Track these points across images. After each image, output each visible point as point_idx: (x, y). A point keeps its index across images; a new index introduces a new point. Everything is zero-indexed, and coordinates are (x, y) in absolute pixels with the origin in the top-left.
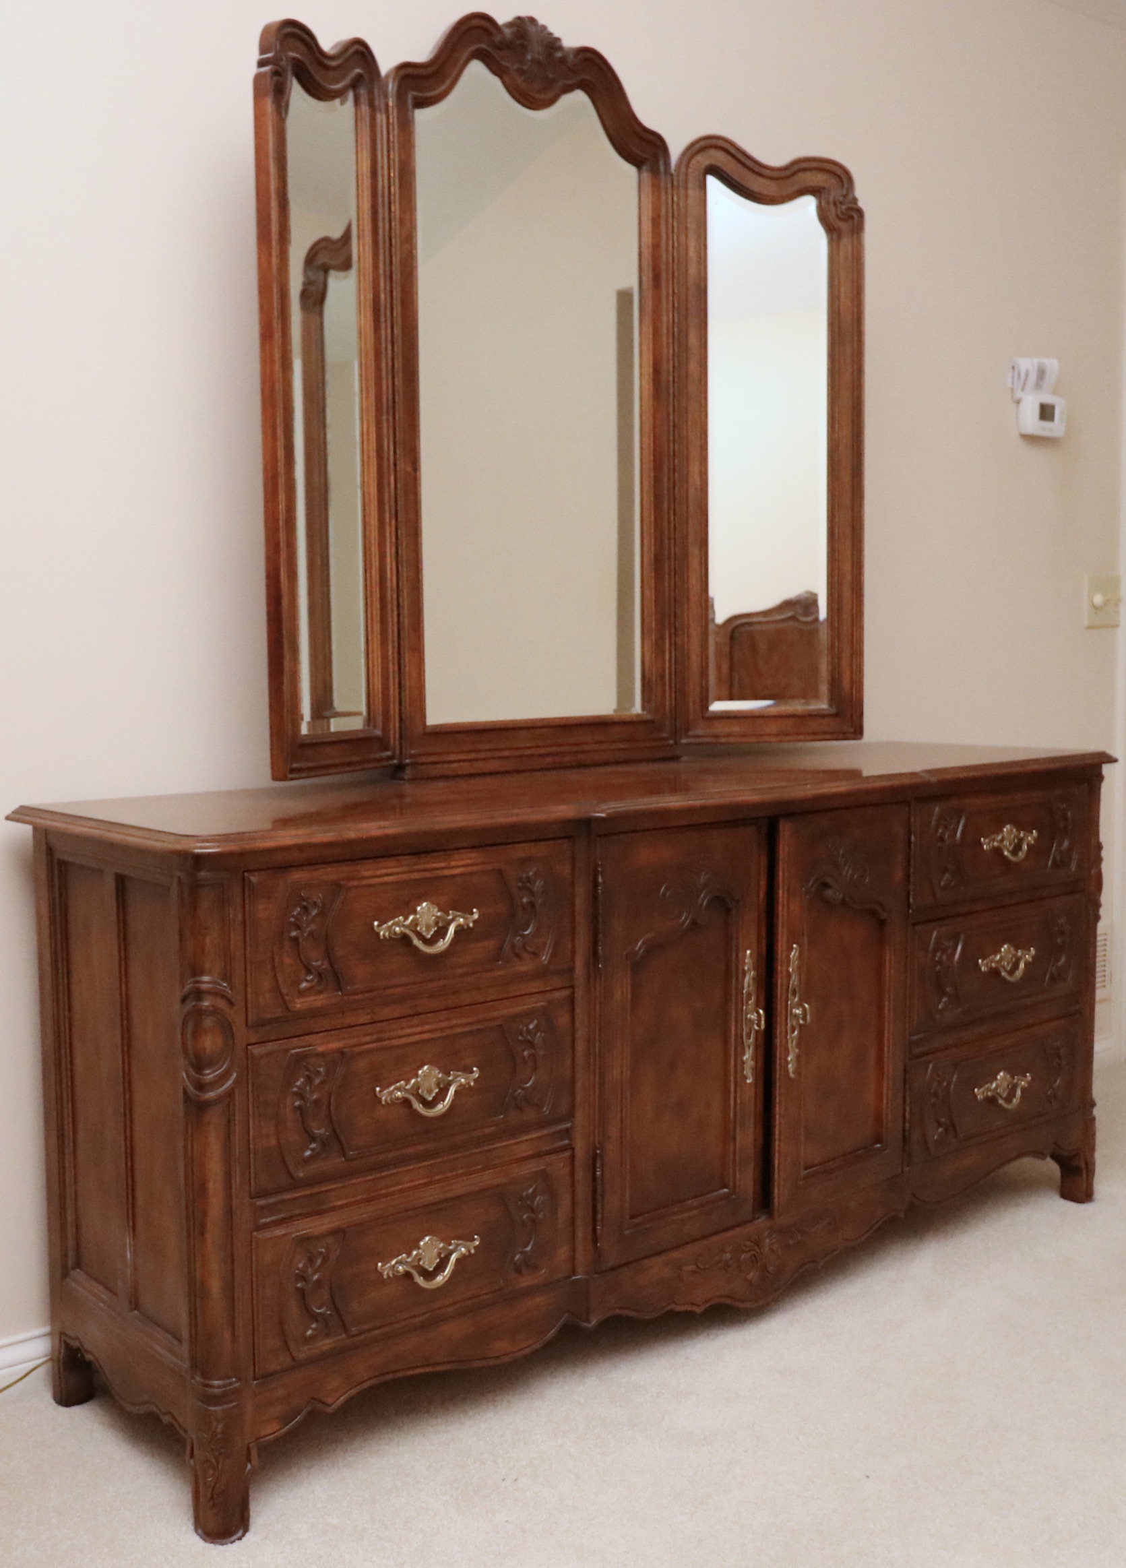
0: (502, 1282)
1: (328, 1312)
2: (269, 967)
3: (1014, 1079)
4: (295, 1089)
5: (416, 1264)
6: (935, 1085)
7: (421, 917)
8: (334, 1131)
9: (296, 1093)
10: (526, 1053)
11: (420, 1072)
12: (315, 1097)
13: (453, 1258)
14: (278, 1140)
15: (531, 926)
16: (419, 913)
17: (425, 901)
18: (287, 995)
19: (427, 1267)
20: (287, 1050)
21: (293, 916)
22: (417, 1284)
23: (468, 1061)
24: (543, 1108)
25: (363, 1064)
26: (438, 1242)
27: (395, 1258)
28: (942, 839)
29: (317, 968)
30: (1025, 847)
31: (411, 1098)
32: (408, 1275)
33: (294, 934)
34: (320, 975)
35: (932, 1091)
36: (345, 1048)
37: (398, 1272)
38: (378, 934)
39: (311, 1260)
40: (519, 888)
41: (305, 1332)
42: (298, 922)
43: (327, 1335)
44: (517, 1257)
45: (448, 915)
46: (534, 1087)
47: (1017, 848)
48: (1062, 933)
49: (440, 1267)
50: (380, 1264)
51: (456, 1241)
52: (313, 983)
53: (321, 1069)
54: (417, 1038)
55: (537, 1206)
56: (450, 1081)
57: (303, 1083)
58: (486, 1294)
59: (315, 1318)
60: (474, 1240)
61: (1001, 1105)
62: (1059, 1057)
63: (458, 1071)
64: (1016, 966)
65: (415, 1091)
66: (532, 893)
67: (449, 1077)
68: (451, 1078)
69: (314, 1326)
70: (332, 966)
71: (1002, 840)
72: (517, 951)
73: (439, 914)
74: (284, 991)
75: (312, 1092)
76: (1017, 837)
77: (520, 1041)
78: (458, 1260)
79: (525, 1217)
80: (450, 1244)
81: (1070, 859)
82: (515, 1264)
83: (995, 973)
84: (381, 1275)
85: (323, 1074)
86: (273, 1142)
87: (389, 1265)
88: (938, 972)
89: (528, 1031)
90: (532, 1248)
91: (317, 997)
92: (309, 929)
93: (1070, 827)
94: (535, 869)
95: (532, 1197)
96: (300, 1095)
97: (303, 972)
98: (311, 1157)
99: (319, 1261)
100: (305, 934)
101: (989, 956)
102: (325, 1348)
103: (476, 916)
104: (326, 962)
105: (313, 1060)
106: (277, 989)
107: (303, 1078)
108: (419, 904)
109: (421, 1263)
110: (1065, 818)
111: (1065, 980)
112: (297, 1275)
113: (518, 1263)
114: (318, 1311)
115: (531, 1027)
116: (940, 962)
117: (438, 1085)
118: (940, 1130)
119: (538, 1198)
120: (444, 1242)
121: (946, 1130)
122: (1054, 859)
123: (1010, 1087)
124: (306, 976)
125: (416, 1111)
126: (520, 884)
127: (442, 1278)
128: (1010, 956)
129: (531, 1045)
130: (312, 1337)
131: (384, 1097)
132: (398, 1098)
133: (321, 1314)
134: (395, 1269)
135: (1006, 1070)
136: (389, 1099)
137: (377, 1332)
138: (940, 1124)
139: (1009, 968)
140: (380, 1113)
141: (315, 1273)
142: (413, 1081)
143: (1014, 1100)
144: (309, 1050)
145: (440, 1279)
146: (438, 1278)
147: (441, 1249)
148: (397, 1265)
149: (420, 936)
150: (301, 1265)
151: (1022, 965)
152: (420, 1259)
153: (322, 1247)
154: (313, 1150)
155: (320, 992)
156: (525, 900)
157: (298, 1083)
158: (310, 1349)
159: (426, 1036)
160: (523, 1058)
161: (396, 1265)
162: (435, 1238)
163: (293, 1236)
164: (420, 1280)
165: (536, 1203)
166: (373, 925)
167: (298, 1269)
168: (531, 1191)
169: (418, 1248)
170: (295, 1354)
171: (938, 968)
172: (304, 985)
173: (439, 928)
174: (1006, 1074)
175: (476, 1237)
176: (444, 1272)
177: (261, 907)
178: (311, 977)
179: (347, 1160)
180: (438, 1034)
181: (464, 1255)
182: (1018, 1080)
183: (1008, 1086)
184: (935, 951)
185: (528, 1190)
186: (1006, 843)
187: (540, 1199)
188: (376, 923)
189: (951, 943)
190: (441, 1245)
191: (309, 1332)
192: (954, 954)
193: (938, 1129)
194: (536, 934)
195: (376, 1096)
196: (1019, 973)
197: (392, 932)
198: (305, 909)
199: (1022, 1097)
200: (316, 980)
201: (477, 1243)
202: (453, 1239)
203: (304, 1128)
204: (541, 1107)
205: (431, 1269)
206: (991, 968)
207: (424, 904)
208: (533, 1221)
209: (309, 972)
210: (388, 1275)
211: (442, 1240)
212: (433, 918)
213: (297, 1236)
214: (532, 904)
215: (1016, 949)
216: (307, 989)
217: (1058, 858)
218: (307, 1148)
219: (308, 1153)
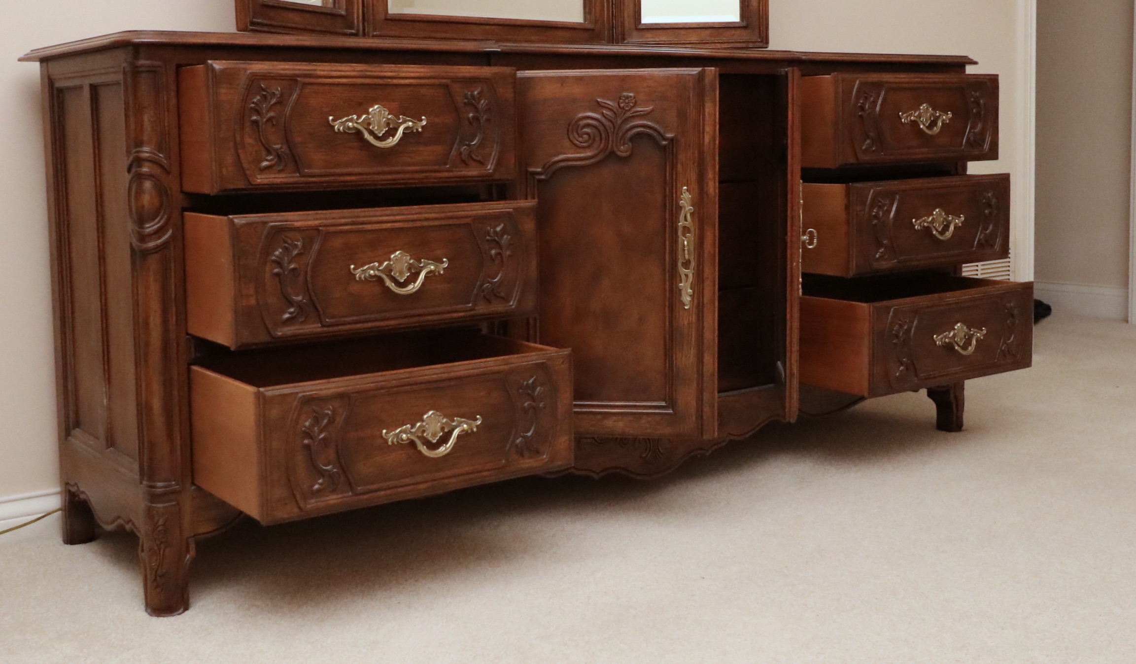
0: (504, 461)
1: (335, 470)
2: (231, 144)
3: (970, 330)
4: (274, 258)
5: (420, 435)
6: (896, 327)
7: (373, 117)
8: (311, 299)
9: (274, 261)
10: (493, 252)
11: (392, 256)
12: (292, 266)
13: (456, 433)
14: (257, 300)
15: (477, 138)
16: (371, 114)
17: (377, 104)
18: (248, 169)
19: (430, 439)
20: (265, 223)
21: (253, 103)
22: (420, 452)
23: (438, 252)
24: (510, 302)
25: (338, 242)
26: (442, 417)
27: (400, 427)
28: (862, 108)
29: (276, 150)
30: (940, 124)
31: (384, 276)
32: (412, 444)
33: (254, 118)
34: (279, 156)
35: (894, 332)
36: (321, 226)
37: (402, 440)
38: (333, 127)
39: (317, 421)
40: (465, 103)
41: (313, 486)
42: (257, 108)
43: (334, 491)
44: (518, 441)
45: (399, 119)
46: (501, 283)
47: (933, 124)
48: (989, 205)
49: (444, 440)
50: (384, 431)
51: (459, 419)
52: (273, 162)
53: (299, 243)
54: (389, 225)
55: (538, 395)
56: (422, 267)
57: (280, 253)
58: (489, 470)
59: (322, 473)
60: (477, 419)
61: (957, 351)
62: (1012, 316)
63: (428, 260)
64: (946, 228)
65: (388, 271)
66: (476, 109)
67: (421, 263)
68: (422, 265)
69: (320, 481)
70: (290, 150)
71: (919, 116)
72: (464, 158)
73: (390, 117)
74: (245, 165)
75: (290, 263)
76: (932, 115)
77: (488, 240)
78: (459, 436)
79: (526, 404)
80: (454, 421)
81: (984, 140)
82: (517, 446)
83: (927, 231)
84: (386, 441)
85: (300, 247)
86: (253, 301)
87: (393, 432)
88: (875, 225)
89: (496, 232)
90: (532, 434)
91: (277, 176)
92: (269, 115)
93: (983, 113)
94: (479, 90)
95: (533, 387)
96: (278, 263)
97: (264, 153)
98: (288, 319)
99: (325, 421)
100: (265, 120)
101: (922, 217)
102: (332, 502)
103: (424, 123)
104: (285, 147)
105: (290, 234)
106: (238, 162)
107: (281, 248)
108: (372, 106)
109: (425, 435)
110: (978, 104)
111: (992, 246)
112: (305, 432)
113: (519, 445)
114: (324, 468)
115: (498, 229)
116: (876, 217)
117: (409, 269)
118: (902, 368)
119: (538, 389)
120: (447, 418)
121: (907, 369)
122: (968, 138)
123: (967, 337)
124: (267, 156)
125: (388, 288)
126: (466, 101)
127: (444, 449)
128: (942, 219)
129: (498, 244)
130: (318, 491)
131: (358, 273)
132: (371, 276)
133: (326, 470)
134: (400, 436)
135: (964, 322)
136: (363, 276)
137: (382, 493)
138: (902, 364)
139: (940, 230)
140: (355, 288)
141: (321, 432)
142: (386, 263)
143: (970, 348)
144: (286, 225)
145: (443, 450)
146: (441, 448)
147: (444, 424)
148: (401, 434)
149: (371, 133)
150: (307, 424)
151: (952, 228)
152: (424, 431)
153: (329, 409)
154: (290, 313)
155: (280, 172)
156: (471, 115)
157: (277, 253)
158: (317, 502)
159: (397, 225)
160: (491, 256)
161: (403, 433)
162: (438, 413)
163: (300, 395)
164: (423, 449)
165: (536, 393)
166: (328, 119)
167: (305, 427)
168: (531, 381)
169: (423, 421)
170: (302, 504)
171: (875, 222)
172: (265, 164)
173: (390, 129)
174: (963, 325)
175: (478, 416)
176: (447, 444)
177: (223, 91)
178: (271, 157)
179: (323, 326)
180: (410, 225)
181: (467, 431)
182: (975, 332)
183: (965, 336)
184: (872, 207)
185: (529, 380)
186: (923, 119)
187: (540, 389)
188: (331, 118)
189: (887, 202)
190: (445, 420)
191: (316, 487)
192: (889, 211)
193: (899, 367)
194: (481, 145)
195: (351, 273)
196: (949, 234)
197: (346, 127)
198: (264, 97)
199: (977, 347)
200: (275, 160)
201: (479, 422)
202: (457, 417)
203: (282, 293)
204: (508, 301)
205: (435, 441)
206: (924, 227)
207: (376, 107)
208: (534, 408)
209: (269, 153)
210: (392, 442)
211: (445, 416)
212: (385, 119)
213: (304, 396)
214: (476, 118)
215: (947, 214)
216: (267, 168)
217: (972, 138)
218: (284, 313)
219: (287, 316)
